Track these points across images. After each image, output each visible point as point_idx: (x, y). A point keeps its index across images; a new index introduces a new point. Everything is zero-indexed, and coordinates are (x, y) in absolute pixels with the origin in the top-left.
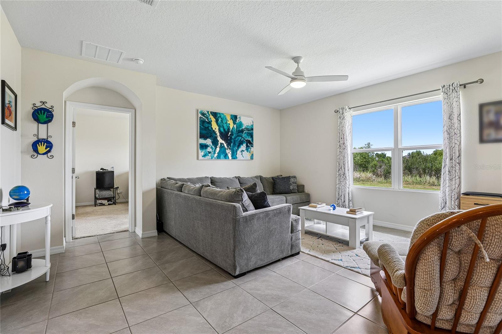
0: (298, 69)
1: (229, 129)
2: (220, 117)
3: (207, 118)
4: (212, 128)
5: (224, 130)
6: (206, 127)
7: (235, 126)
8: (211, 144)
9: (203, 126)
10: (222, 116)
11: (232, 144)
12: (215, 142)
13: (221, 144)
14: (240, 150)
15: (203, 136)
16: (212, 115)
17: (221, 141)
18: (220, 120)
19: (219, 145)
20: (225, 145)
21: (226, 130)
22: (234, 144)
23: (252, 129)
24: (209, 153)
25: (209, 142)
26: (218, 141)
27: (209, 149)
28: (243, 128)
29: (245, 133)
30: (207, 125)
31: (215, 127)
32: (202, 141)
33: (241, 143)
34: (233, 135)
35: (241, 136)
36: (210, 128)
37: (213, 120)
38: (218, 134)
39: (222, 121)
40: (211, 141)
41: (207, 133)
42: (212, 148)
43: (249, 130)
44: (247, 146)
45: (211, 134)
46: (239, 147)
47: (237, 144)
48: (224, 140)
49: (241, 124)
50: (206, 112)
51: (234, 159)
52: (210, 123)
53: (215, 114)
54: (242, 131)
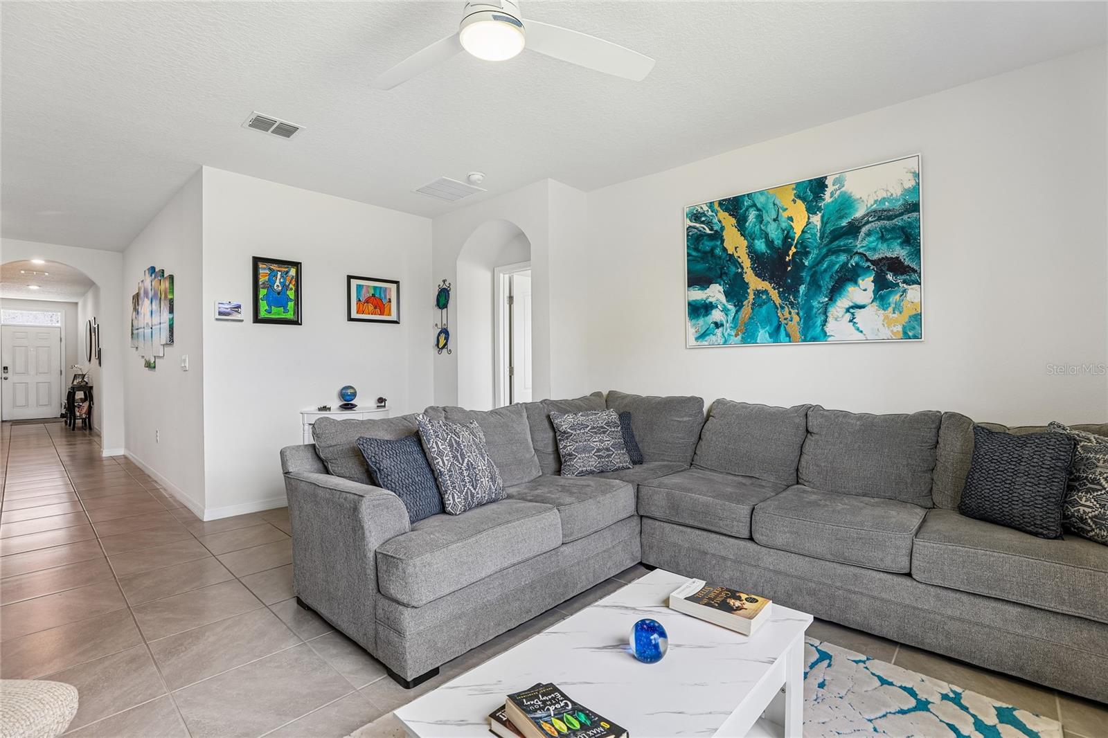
1: (787, 237)
2: (754, 205)
3: (709, 224)
4: (725, 250)
5: (770, 243)
6: (705, 253)
7: (816, 220)
8: (723, 299)
9: (696, 249)
10: (760, 201)
11: (802, 288)
12: (736, 292)
13: (758, 293)
14: (842, 303)
15: (696, 279)
16: (726, 210)
17: (754, 282)
18: (752, 215)
19: (751, 297)
20: (774, 294)
21: (778, 243)
22: (815, 285)
23: (915, 207)
24: (717, 325)
25: (715, 293)
26: (745, 286)
27: (716, 315)
28: (859, 214)
29: (869, 234)
30: (707, 245)
31: (734, 242)
32: (698, 295)
33: (848, 276)
34: (807, 254)
35: (849, 251)
36: (718, 251)
37: (729, 222)
38: (746, 263)
39: (760, 218)
40: (721, 288)
41: (710, 269)
42: (725, 310)
43: (889, 218)
44: (882, 285)
45: (722, 268)
46: (835, 292)
47: (826, 283)
48: (771, 280)
49: (845, 203)
50: (706, 208)
51: (814, 339)
52: (718, 236)
53: (734, 206)
54: (853, 229)
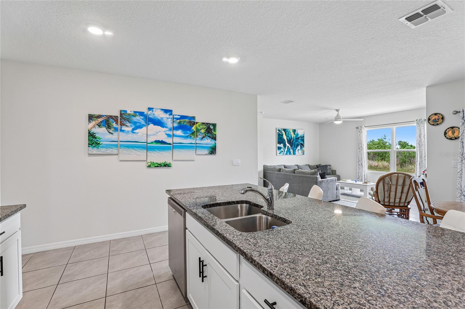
0: (338, 115)
1: (291, 138)
2: (287, 131)
3: (281, 132)
4: (283, 138)
5: (289, 138)
6: (280, 138)
7: (295, 136)
8: (283, 147)
9: (279, 137)
10: (288, 131)
11: (293, 146)
12: (285, 146)
13: (288, 146)
14: (297, 149)
15: (279, 143)
16: (284, 131)
17: (287, 145)
18: (287, 133)
19: (287, 147)
20: (290, 147)
21: (290, 138)
22: (294, 146)
23: (304, 137)
24: (282, 151)
26: (286, 145)
27: (282, 150)
28: (299, 136)
29: (300, 139)
30: (281, 136)
31: (285, 137)
32: (279, 145)
33: (298, 145)
34: (294, 141)
35: (298, 142)
36: (282, 138)
37: (284, 133)
38: (286, 141)
39: (288, 133)
40: (283, 145)
41: (281, 141)
42: (283, 149)
43: (302, 138)
44: (301, 147)
45: (283, 141)
46: (296, 148)
47: (296, 146)
48: (289, 144)
49: (298, 134)
50: (281, 129)
51: (294, 154)
52: (282, 135)
53: (285, 130)
54: (298, 138)
